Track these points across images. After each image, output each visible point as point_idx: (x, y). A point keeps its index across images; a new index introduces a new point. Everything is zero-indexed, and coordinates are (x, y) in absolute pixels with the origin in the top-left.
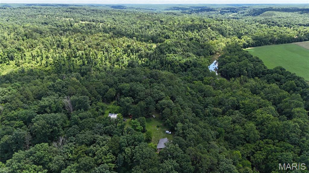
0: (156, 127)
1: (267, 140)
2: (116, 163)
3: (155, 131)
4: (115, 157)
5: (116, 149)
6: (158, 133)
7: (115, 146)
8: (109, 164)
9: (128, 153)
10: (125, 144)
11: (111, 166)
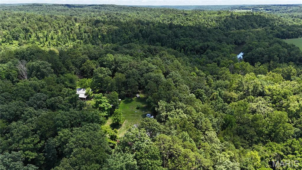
0: (135, 108)
2: (45, 152)
3: (132, 114)
4: (43, 142)
5: (47, 129)
6: (135, 116)
7: (47, 124)
8: (26, 152)
9: (62, 137)
10: (64, 122)
11: (28, 156)
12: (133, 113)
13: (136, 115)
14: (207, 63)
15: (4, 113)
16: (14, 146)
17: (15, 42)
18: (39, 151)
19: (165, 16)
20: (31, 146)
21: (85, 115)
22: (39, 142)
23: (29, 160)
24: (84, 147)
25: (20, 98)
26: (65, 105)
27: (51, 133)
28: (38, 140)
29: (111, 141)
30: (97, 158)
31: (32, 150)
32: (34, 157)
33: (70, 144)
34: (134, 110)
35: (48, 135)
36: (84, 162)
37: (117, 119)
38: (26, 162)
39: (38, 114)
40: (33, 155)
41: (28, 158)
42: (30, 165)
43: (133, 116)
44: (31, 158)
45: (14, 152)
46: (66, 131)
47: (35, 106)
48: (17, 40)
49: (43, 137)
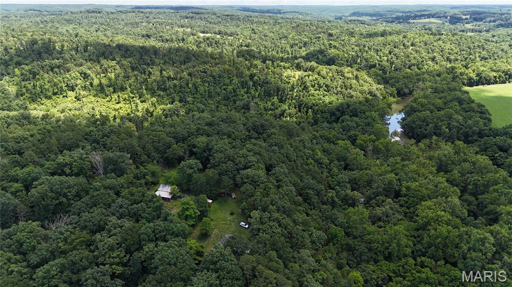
0: (228, 213)
1: (423, 259)
2: (130, 266)
3: (223, 221)
4: (128, 256)
5: (132, 242)
6: (227, 224)
7: (132, 238)
8: (113, 267)
9: (147, 252)
10: (148, 236)
11: (115, 271)
12: (225, 220)
13: (228, 222)
14: (338, 139)
15: (88, 224)
16: (100, 260)
17: (70, 93)
18: (124, 265)
19: (296, 37)
20: (117, 260)
21: (170, 228)
22: (125, 256)
23: (116, 274)
24: (169, 264)
25: (102, 205)
26: (149, 214)
27: (136, 246)
28: (124, 254)
29: (197, 257)
30: (182, 276)
31: (118, 264)
32: (120, 272)
33: (156, 261)
34: (227, 216)
35: (132, 249)
36: (169, 280)
37: (205, 229)
38: (113, 276)
39: (121, 225)
40: (119, 269)
41: (115, 273)
42: (117, 279)
43: (225, 224)
44: (118, 272)
45: (102, 267)
46: (152, 245)
47: (118, 215)
48: (73, 91)
49: (128, 251)
